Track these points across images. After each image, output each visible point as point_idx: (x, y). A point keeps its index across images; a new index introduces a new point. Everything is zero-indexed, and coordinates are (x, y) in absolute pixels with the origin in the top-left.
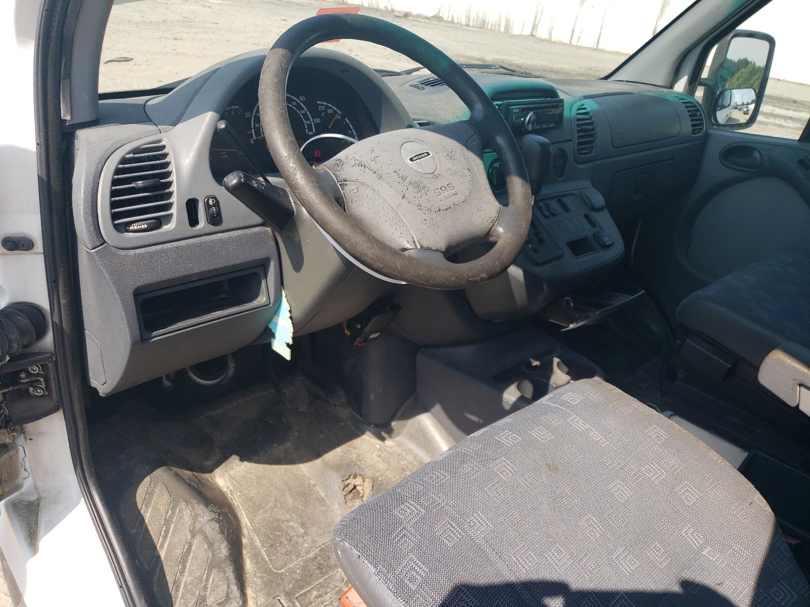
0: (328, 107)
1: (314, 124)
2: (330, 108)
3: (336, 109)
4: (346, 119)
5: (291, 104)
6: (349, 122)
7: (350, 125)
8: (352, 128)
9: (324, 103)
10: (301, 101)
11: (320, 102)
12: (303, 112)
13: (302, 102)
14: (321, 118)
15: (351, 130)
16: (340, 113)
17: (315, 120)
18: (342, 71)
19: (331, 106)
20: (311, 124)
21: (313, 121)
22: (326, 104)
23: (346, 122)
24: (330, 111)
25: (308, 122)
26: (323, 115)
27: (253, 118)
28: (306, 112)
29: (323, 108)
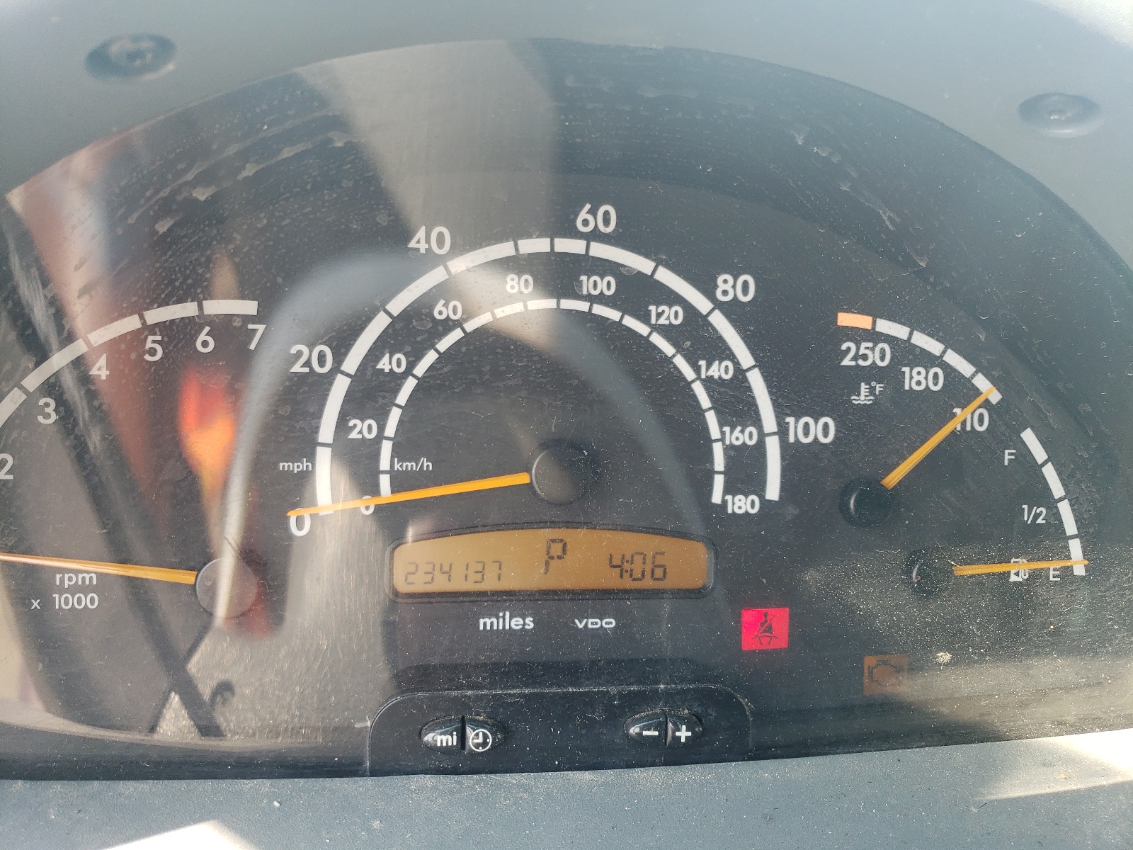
0: (907, 354)
1: (785, 446)
2: (927, 360)
3: (965, 368)
4: (1029, 437)
5: (645, 318)
6: (1039, 454)
7: (1050, 473)
8: (1057, 489)
9: (884, 326)
10: (718, 305)
11: (861, 321)
12: (720, 370)
13: (732, 310)
14: (847, 417)
15: (1051, 504)
16: (995, 397)
17: (797, 429)
18: (1033, 109)
19: (933, 346)
20: (761, 446)
21: (782, 431)
22: (900, 331)
23: (1025, 453)
24: (916, 379)
25: (742, 437)
26: (863, 397)
27: (340, 387)
28: (740, 373)
29: (877, 356)
